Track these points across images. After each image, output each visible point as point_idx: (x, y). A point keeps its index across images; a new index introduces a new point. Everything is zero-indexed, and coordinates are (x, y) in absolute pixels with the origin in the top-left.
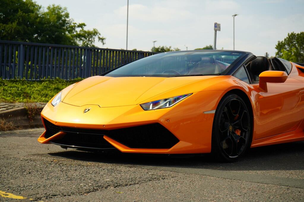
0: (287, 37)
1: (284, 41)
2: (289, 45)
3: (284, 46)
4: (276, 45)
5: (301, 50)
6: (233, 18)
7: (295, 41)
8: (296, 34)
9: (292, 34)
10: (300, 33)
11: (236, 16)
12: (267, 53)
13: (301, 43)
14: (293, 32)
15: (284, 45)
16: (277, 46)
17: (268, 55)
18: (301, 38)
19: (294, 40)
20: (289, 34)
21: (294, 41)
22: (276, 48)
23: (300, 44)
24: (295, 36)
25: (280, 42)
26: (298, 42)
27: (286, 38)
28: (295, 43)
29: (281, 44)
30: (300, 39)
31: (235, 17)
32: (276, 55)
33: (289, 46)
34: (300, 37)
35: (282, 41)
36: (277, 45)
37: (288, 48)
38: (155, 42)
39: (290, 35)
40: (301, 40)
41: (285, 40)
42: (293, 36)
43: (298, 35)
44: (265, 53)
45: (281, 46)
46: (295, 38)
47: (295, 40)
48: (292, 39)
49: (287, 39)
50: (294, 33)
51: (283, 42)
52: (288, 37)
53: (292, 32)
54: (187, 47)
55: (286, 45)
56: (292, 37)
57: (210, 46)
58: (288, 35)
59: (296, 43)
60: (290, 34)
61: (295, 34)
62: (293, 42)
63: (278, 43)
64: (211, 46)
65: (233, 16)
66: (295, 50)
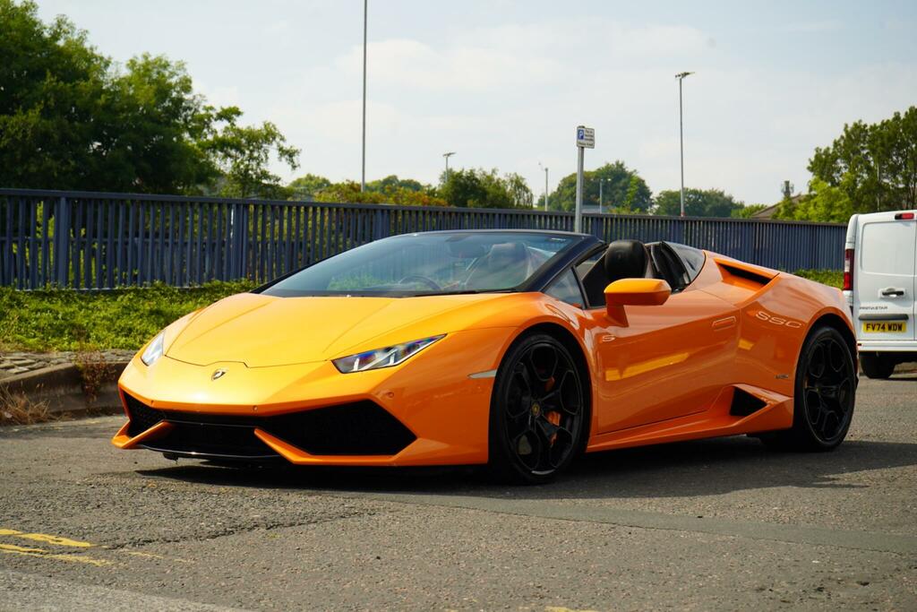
0: (842, 137)
1: (832, 147)
2: (847, 159)
3: (834, 161)
4: (810, 160)
5: (884, 174)
6: (679, 82)
7: (867, 148)
8: (868, 127)
9: (856, 126)
10: (879, 124)
11: (687, 76)
12: (787, 183)
13: (883, 152)
14: (860, 121)
15: (834, 158)
16: (812, 163)
17: (792, 188)
18: (882, 138)
19: (862, 145)
20: (846, 126)
21: (863, 148)
22: (809, 168)
23: (879, 157)
24: (867, 131)
25: (822, 151)
26: (873, 151)
27: (838, 138)
28: (865, 152)
29: (824, 157)
30: (879, 142)
31: (683, 80)
32: (811, 190)
33: (850, 165)
34: (880, 134)
35: (828, 149)
36: (813, 159)
37: (846, 168)
38: (449, 155)
39: (849, 129)
40: (883, 145)
41: (836, 144)
42: (858, 132)
43: (873, 128)
44: (783, 183)
45: (826, 162)
46: (864, 137)
47: (866, 145)
48: (857, 141)
49: (842, 143)
50: (863, 124)
51: (831, 151)
52: (844, 134)
53: (857, 122)
54: (547, 170)
55: (839, 161)
56: (856, 134)
57: (617, 163)
58: (846, 130)
59: (868, 153)
60: (851, 125)
61: (865, 126)
62: (858, 152)
63: (815, 153)
64: (620, 163)
65: (678, 78)
66: (865, 176)
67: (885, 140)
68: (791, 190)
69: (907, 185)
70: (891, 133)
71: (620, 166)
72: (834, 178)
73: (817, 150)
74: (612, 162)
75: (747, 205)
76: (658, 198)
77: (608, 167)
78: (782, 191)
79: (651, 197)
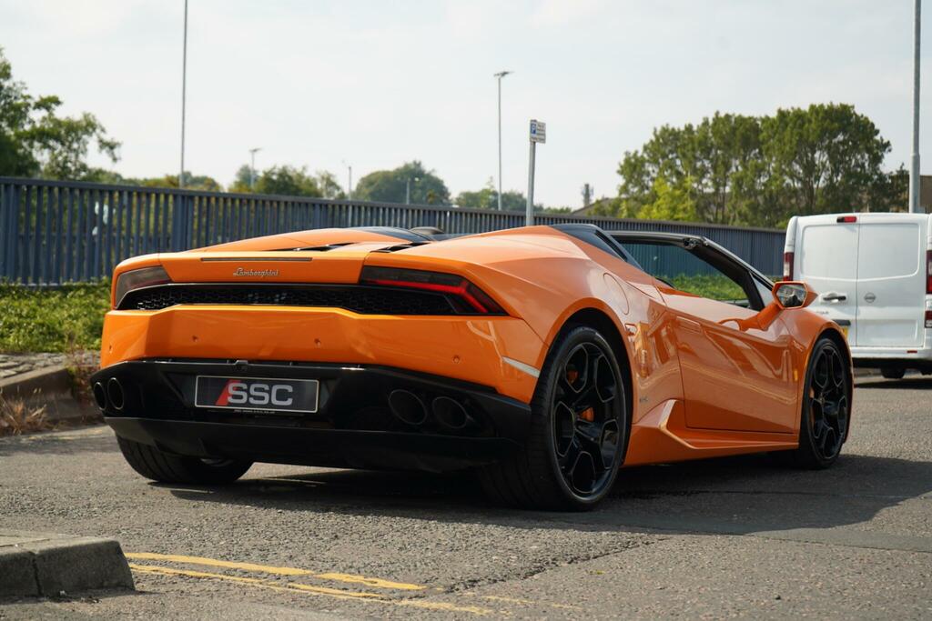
0: (651, 141)
1: (641, 150)
2: (656, 163)
3: (643, 166)
4: (620, 164)
6: (497, 81)
7: (676, 153)
8: (675, 131)
9: (665, 130)
11: (506, 76)
12: (587, 186)
13: (693, 157)
14: (668, 125)
15: (642, 162)
16: (621, 167)
17: (592, 191)
19: (670, 149)
20: (655, 130)
21: (671, 153)
22: (618, 172)
23: (688, 161)
24: (674, 135)
25: (632, 155)
26: (683, 155)
27: (647, 142)
28: (673, 156)
29: (633, 160)
30: (690, 146)
31: (502, 79)
32: (621, 194)
33: (658, 168)
34: (690, 139)
35: (636, 152)
36: (622, 163)
37: (654, 171)
38: (255, 151)
39: (658, 133)
41: (645, 148)
42: (667, 134)
44: (584, 186)
45: (634, 165)
46: (672, 141)
48: (666, 144)
49: (651, 146)
50: (671, 127)
51: (640, 155)
52: (653, 138)
53: (665, 126)
54: (350, 168)
55: (647, 164)
56: (665, 138)
57: (415, 163)
58: (655, 133)
60: (659, 129)
61: (673, 130)
62: (666, 156)
63: (624, 157)
64: (418, 162)
65: (498, 77)
66: (674, 180)
68: (590, 193)
69: (717, 190)
70: (701, 138)
71: (418, 165)
72: (643, 181)
73: (627, 153)
74: (410, 161)
75: (545, 207)
76: (458, 199)
77: (407, 167)
78: (582, 193)
79: (450, 198)
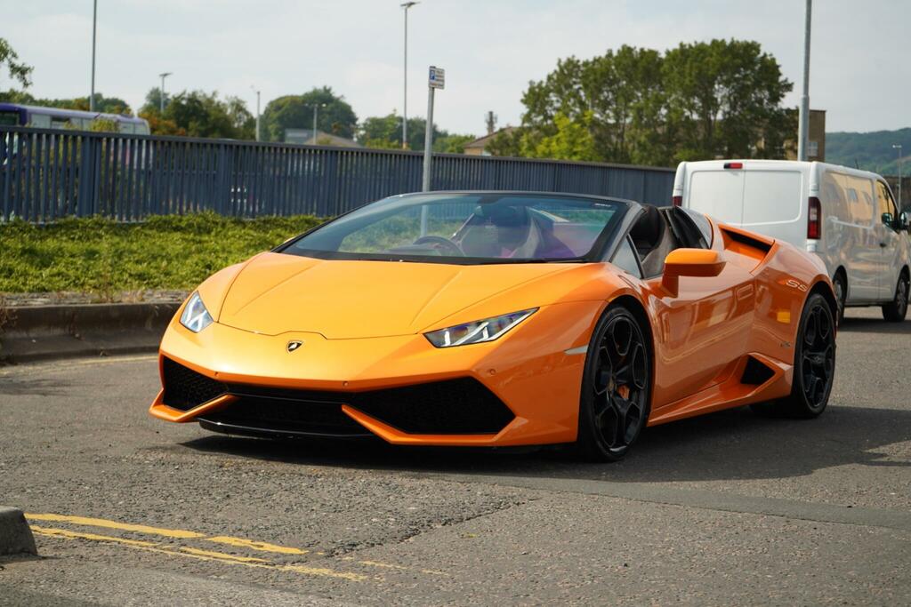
0: (555, 72)
1: (545, 80)
2: (559, 92)
3: (547, 95)
4: (523, 93)
5: (595, 109)
6: (404, 11)
7: (579, 83)
8: (581, 63)
9: (570, 62)
10: (591, 60)
11: (413, 6)
12: (491, 113)
13: (596, 87)
14: (573, 56)
15: (547, 92)
16: (525, 96)
17: (496, 118)
18: (595, 74)
19: (574, 79)
20: (560, 61)
21: (575, 83)
22: (522, 101)
23: (592, 93)
24: (579, 67)
25: (536, 85)
26: (586, 87)
27: (551, 72)
28: (576, 87)
29: (537, 90)
30: (591, 78)
31: (408, 10)
32: (523, 122)
33: (561, 98)
34: (594, 71)
35: (541, 82)
36: (527, 92)
37: (558, 101)
38: (165, 75)
39: (562, 64)
40: (595, 80)
41: (549, 78)
42: (571, 67)
43: (586, 64)
44: (487, 113)
45: (539, 95)
46: (577, 72)
47: (578, 80)
48: (570, 75)
49: (555, 77)
50: (576, 59)
51: (544, 85)
52: (557, 69)
53: (570, 57)
54: (259, 93)
55: (551, 94)
56: (569, 69)
57: (325, 88)
58: (559, 64)
59: (580, 88)
60: (564, 60)
61: (578, 61)
62: (571, 86)
63: (528, 86)
64: (328, 88)
65: (404, 7)
66: (578, 110)
67: (598, 76)
68: (494, 120)
69: (617, 120)
70: (603, 68)
71: (327, 91)
72: (546, 111)
73: (531, 83)
74: (320, 87)
75: (450, 133)
76: (365, 124)
77: (315, 92)
78: (486, 121)
79: (357, 123)
